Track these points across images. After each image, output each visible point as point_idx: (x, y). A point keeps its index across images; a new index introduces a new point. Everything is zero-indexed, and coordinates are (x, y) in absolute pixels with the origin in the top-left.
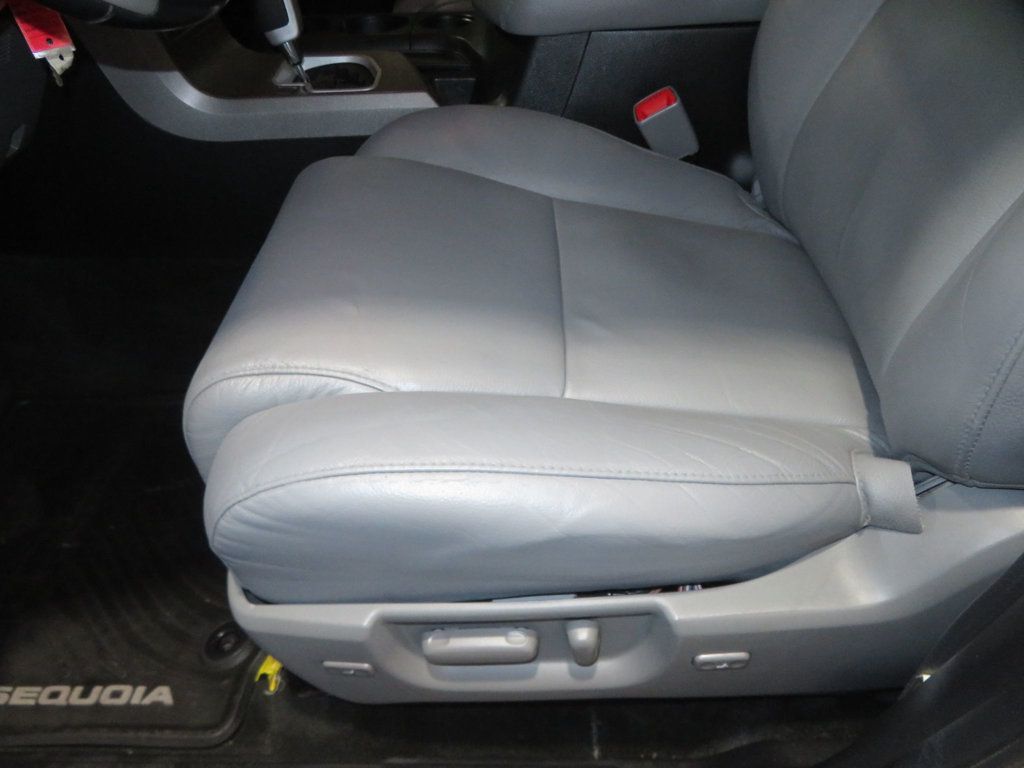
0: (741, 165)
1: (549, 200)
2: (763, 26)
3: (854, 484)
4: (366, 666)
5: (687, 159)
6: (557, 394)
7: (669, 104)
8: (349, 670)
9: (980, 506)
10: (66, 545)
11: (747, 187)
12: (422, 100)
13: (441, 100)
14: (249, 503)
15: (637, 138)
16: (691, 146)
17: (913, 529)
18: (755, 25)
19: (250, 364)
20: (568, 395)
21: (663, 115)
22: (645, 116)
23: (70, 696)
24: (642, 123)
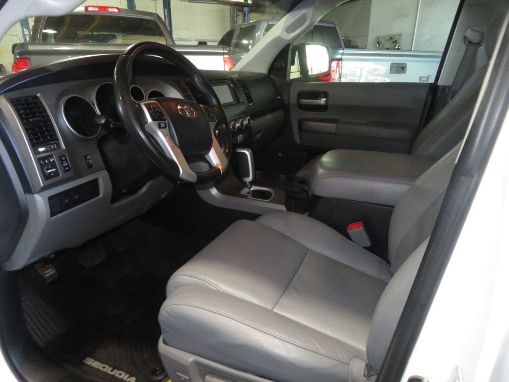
2: (395, 208)
3: (349, 365)
4: (187, 378)
5: (365, 248)
6: (270, 308)
7: (359, 227)
8: (182, 377)
10: (128, 322)
12: (282, 208)
16: (368, 243)
18: (394, 207)
19: (188, 273)
20: (275, 310)
22: (351, 229)
23: (108, 369)
24: (349, 232)
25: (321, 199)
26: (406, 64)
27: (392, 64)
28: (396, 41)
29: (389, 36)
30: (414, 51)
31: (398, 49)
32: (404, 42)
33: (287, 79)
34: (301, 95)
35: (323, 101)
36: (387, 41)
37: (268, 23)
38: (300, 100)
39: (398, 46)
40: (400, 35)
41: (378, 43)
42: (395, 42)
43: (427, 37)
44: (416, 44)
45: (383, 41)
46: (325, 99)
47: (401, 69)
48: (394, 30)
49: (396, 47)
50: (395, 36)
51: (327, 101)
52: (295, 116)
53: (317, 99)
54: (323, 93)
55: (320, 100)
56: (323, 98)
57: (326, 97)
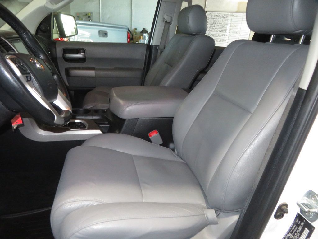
0: (171, 146)
1: (131, 155)
3: (204, 215)
5: (160, 145)
6: (142, 201)
7: (156, 134)
9: (227, 216)
11: (173, 150)
12: (99, 132)
13: (103, 132)
14: (80, 231)
15: (150, 141)
16: (161, 142)
17: (216, 223)
18: (173, 117)
20: (144, 201)
21: (155, 136)
22: (151, 136)
24: (151, 138)
25: (127, 120)
26: (107, 32)
27: (99, 31)
28: (90, 17)
29: (84, 13)
30: (102, 23)
32: (95, 18)
33: (52, 38)
34: (66, 51)
35: (81, 55)
36: (84, 16)
38: (65, 54)
39: (92, 20)
40: (91, 13)
41: (78, 17)
43: (108, 16)
44: (103, 19)
45: (81, 16)
46: (83, 54)
47: (105, 34)
48: (87, 9)
50: (88, 13)
51: (85, 55)
52: (64, 66)
53: (77, 53)
54: (82, 50)
55: (80, 54)
56: (83, 53)
57: (84, 52)
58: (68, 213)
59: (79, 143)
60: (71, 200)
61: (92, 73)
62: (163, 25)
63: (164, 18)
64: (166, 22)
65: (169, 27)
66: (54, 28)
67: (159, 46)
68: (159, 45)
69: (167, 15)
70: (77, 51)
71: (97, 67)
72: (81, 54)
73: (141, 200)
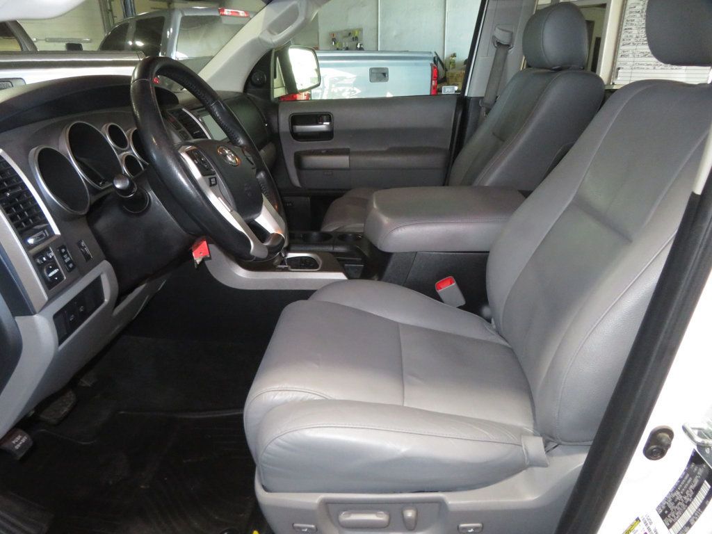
0: (486, 311)
1: (397, 323)
2: (490, 254)
3: (521, 446)
4: (313, 526)
5: (460, 307)
6: (401, 404)
7: (451, 284)
8: (304, 528)
9: (569, 454)
10: (142, 487)
11: (489, 321)
12: (340, 276)
13: (349, 277)
14: (283, 437)
15: (438, 298)
16: (462, 302)
17: (544, 465)
18: (488, 252)
21: (450, 289)
22: (441, 288)
24: (439, 291)
25: (394, 256)
26: (387, 69)
27: (371, 69)
28: (356, 37)
29: (345, 30)
30: (382, 52)
31: (361, 49)
32: (367, 39)
33: (272, 99)
34: (296, 120)
35: (324, 126)
36: (345, 37)
37: (183, 13)
38: (294, 126)
39: (360, 45)
40: (361, 30)
41: (334, 40)
42: (356, 39)
43: (394, 33)
44: (383, 41)
45: (339, 37)
46: (328, 123)
47: (382, 75)
48: (352, 22)
49: (359, 46)
50: (354, 31)
51: (331, 126)
52: (290, 149)
53: (317, 123)
54: (325, 115)
55: (322, 124)
56: (327, 121)
57: (329, 120)
58: (272, 408)
59: (305, 295)
60: (277, 387)
61: (343, 161)
62: (493, 50)
63: (494, 37)
64: (499, 44)
65: (506, 54)
66: (275, 77)
67: (482, 98)
68: (483, 95)
69: (500, 29)
70: (317, 119)
71: (353, 148)
72: (325, 123)
73: (399, 403)
